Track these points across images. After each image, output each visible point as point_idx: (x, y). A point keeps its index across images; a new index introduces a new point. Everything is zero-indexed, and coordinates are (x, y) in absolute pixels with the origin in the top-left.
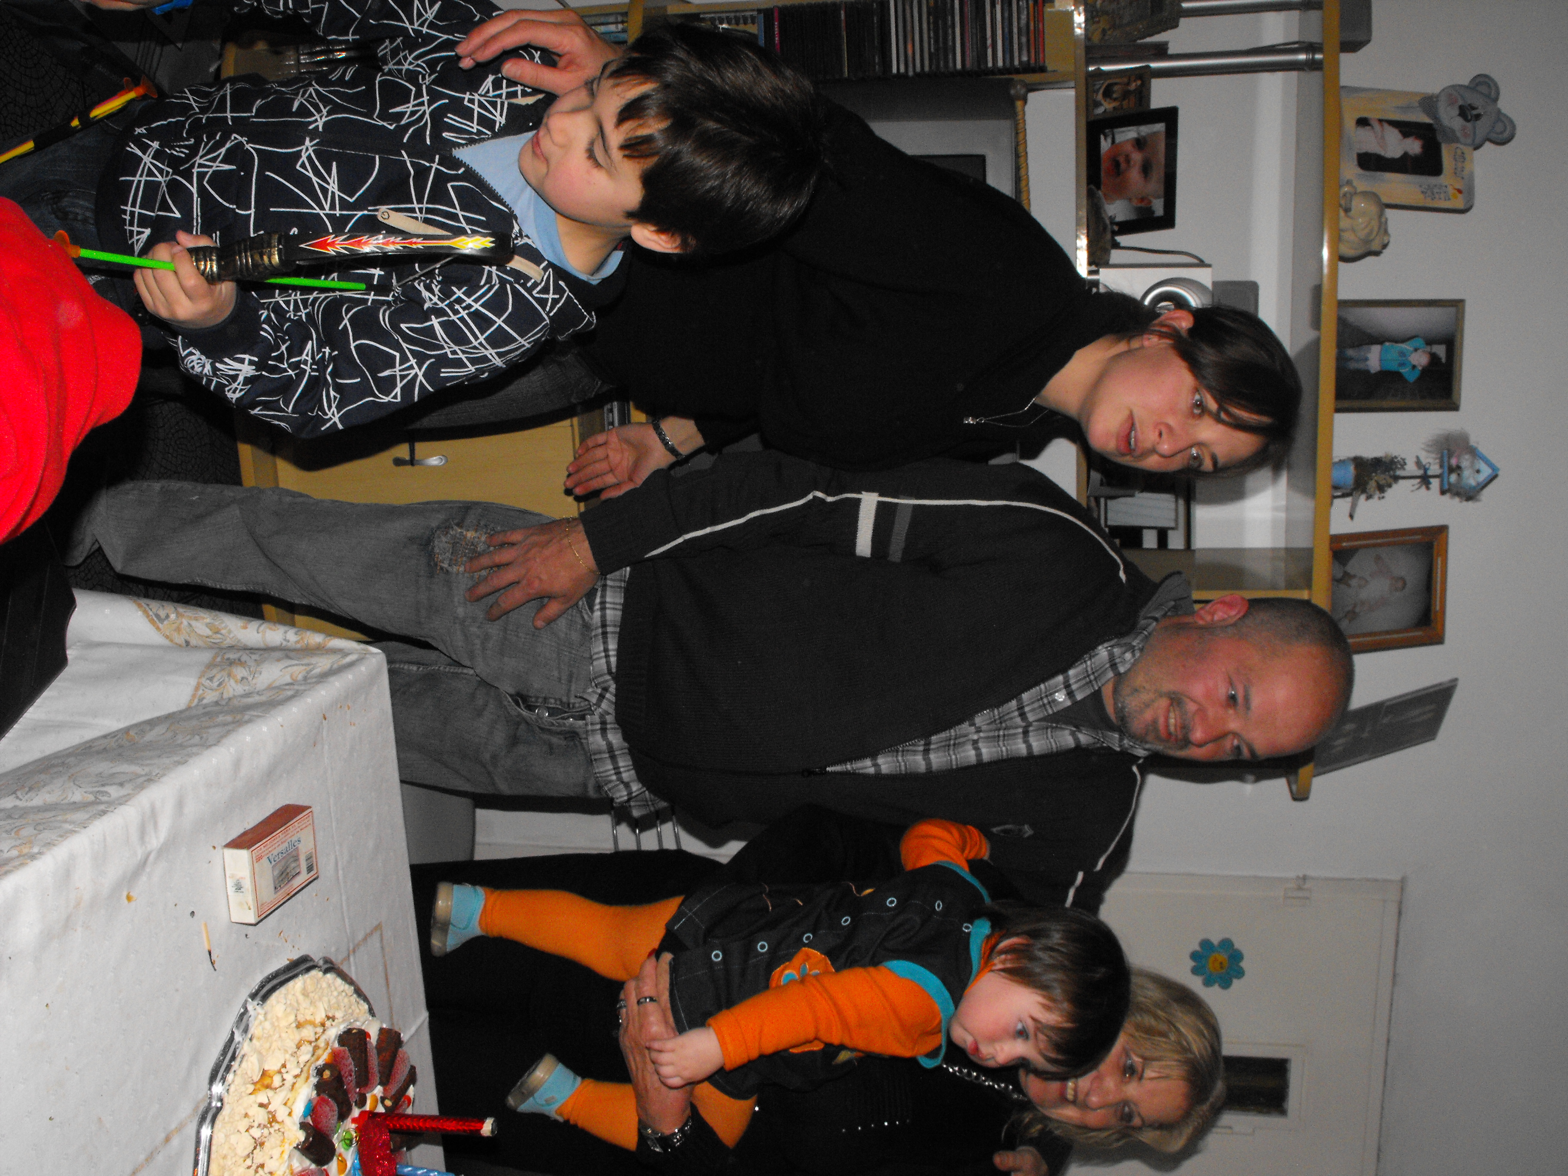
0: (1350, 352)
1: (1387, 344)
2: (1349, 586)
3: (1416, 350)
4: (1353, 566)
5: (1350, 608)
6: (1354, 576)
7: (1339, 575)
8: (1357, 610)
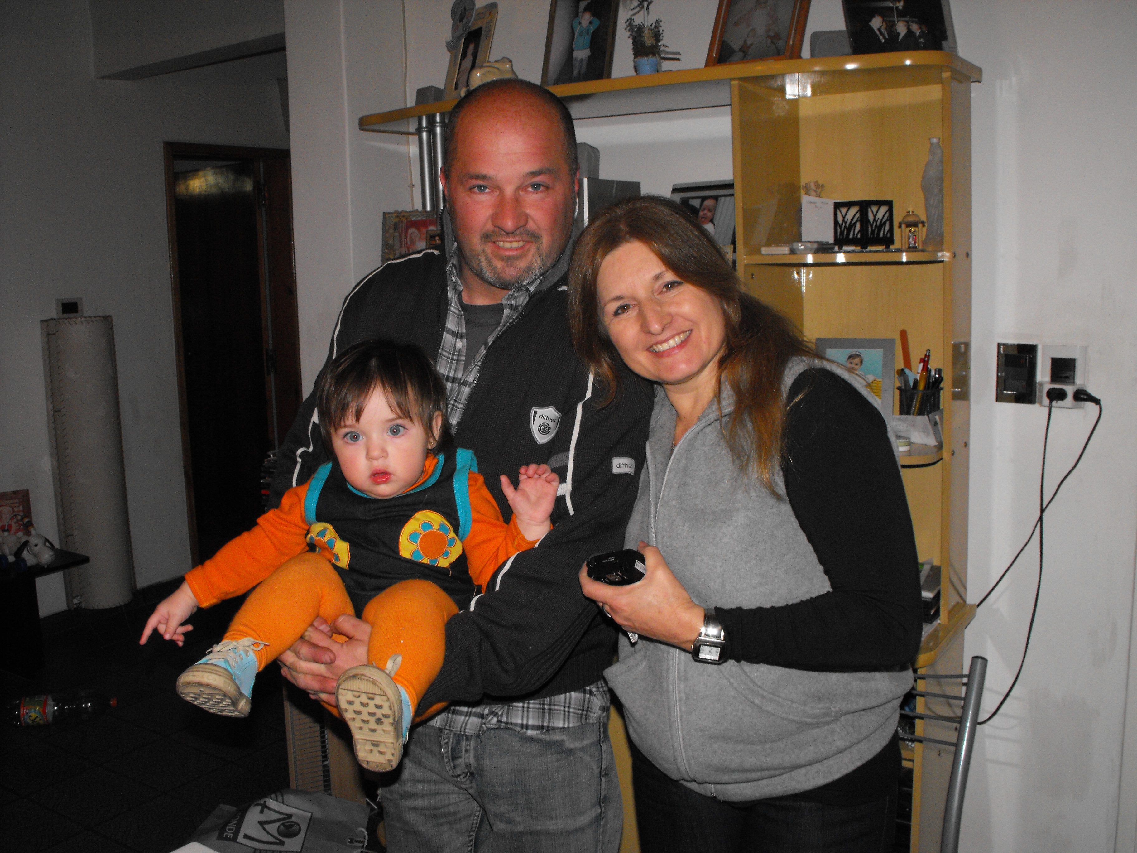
0: (575, 73)
1: (574, 46)
2: (751, 45)
3: (580, 23)
4: (736, 44)
5: (769, 41)
6: (745, 41)
7: (741, 54)
8: (772, 34)
